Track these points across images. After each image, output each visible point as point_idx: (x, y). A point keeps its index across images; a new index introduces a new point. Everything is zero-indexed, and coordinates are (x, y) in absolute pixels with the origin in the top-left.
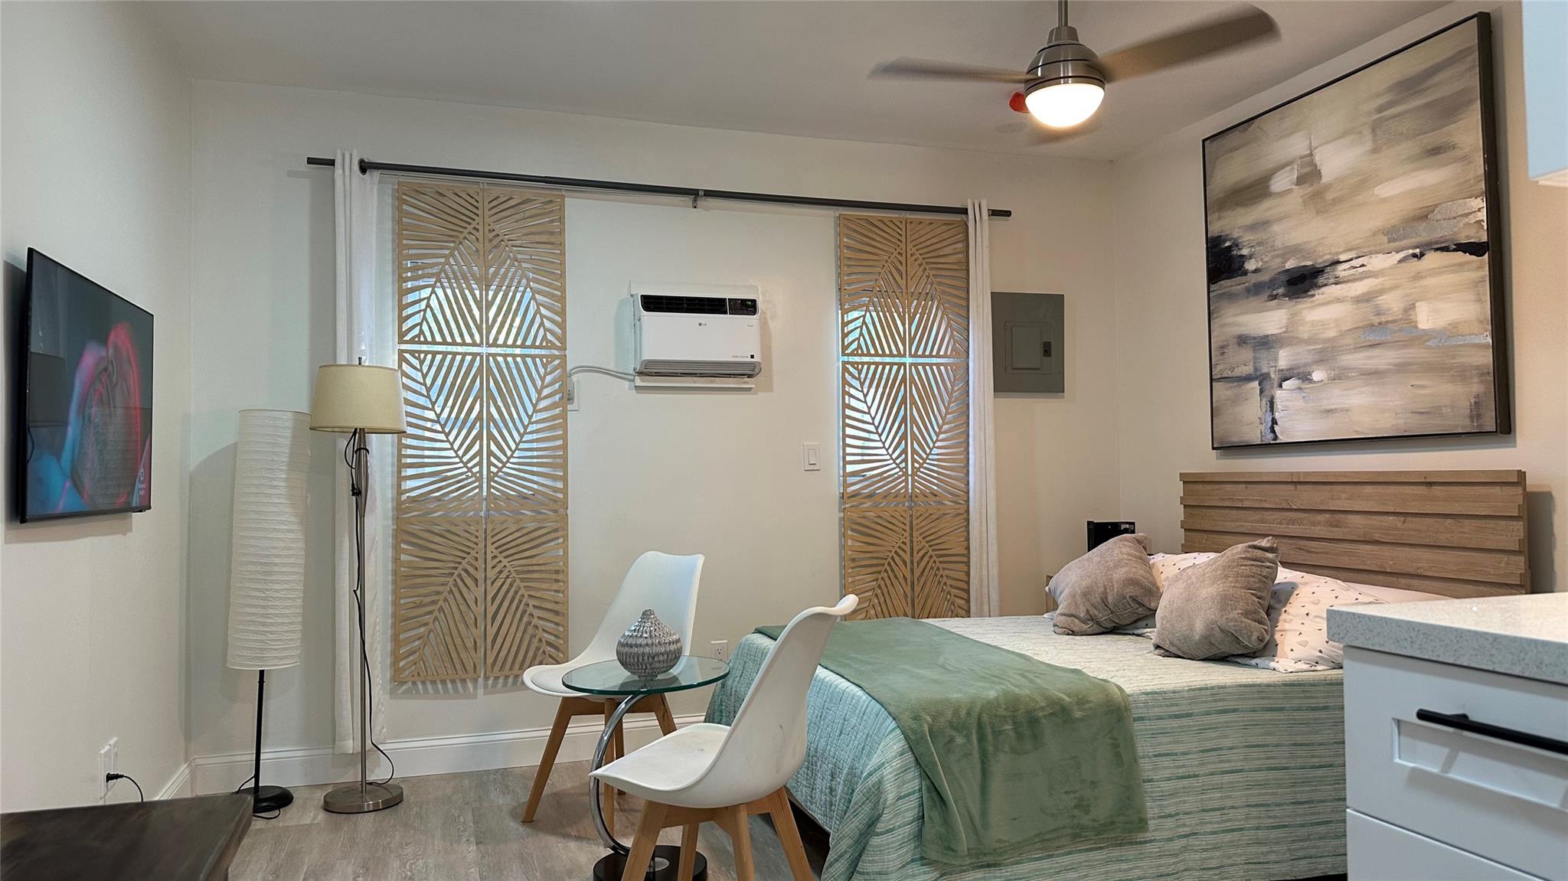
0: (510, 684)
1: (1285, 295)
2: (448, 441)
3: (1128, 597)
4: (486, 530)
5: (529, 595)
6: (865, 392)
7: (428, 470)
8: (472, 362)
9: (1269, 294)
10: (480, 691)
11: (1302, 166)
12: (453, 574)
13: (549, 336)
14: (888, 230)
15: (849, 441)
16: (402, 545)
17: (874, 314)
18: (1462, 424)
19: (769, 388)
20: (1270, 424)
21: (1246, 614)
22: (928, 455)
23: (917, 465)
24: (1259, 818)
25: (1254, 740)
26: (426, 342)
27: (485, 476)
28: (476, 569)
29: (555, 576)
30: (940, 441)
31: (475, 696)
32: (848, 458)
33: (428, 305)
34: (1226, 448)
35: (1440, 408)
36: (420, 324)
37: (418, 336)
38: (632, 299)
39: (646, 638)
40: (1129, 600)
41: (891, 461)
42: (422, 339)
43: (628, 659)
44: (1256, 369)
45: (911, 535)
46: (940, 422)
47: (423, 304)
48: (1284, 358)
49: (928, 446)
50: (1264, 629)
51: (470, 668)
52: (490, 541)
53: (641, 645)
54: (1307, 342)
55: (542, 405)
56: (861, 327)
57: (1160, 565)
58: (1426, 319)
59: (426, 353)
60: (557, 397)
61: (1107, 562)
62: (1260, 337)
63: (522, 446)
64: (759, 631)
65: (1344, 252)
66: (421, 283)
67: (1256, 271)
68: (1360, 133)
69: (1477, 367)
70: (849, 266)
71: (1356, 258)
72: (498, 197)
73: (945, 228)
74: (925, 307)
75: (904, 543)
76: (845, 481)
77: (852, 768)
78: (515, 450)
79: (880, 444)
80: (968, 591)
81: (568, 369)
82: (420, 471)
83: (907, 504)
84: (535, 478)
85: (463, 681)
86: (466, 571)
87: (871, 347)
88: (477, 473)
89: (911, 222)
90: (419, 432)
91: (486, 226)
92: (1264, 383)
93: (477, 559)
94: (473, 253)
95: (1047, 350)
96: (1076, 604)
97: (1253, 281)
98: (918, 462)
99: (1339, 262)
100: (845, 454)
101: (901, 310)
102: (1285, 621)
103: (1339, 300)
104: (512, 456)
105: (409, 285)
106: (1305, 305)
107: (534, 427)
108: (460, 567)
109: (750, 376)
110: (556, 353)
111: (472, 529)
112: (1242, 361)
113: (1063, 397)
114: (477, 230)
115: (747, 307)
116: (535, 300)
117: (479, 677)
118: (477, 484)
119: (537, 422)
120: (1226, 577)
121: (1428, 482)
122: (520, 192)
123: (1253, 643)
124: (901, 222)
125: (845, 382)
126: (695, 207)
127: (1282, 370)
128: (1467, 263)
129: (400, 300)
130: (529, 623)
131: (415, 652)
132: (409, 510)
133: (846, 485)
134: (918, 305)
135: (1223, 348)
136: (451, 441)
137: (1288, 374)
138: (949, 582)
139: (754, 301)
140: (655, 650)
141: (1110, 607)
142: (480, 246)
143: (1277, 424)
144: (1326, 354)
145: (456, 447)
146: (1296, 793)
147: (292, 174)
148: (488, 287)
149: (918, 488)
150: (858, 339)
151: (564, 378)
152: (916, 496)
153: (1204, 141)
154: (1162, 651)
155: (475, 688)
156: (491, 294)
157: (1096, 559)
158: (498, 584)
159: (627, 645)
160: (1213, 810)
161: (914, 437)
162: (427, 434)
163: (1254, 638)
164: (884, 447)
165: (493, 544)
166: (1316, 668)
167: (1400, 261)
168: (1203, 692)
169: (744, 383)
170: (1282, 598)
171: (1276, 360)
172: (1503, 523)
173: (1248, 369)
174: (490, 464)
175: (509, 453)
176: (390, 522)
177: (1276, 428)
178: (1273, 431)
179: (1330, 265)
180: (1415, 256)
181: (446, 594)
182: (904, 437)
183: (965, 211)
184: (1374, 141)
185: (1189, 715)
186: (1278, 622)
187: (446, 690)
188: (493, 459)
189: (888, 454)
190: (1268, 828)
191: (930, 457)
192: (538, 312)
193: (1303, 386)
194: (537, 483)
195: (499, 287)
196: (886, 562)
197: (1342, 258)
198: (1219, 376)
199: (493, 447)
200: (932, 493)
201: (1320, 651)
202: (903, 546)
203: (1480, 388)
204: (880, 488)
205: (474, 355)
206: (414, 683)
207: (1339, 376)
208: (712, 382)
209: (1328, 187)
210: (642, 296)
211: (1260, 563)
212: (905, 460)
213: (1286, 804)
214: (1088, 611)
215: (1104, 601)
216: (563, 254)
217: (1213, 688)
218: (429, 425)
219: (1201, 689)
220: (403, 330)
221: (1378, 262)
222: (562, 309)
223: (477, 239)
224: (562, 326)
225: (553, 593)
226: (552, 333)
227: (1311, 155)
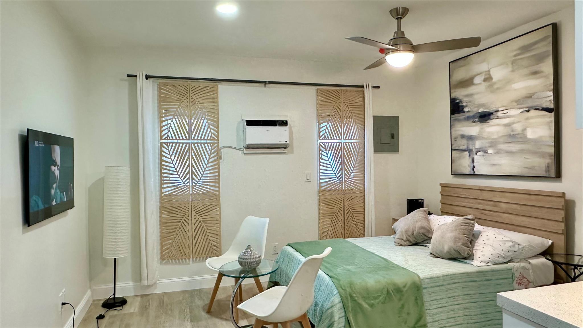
0: (201, 260)
1: (478, 121)
2: (178, 174)
3: (421, 233)
4: (191, 206)
5: (207, 229)
6: (327, 153)
7: (171, 185)
8: (186, 146)
9: (473, 120)
10: (191, 262)
11: (486, 75)
12: (181, 221)
13: (213, 136)
14: (336, 94)
15: (321, 171)
16: (163, 212)
17: (330, 124)
18: (543, 174)
19: (292, 152)
20: (472, 167)
21: (463, 244)
22: (350, 175)
23: (346, 179)
24: (468, 320)
25: (466, 293)
26: (170, 139)
27: (191, 186)
28: (189, 220)
29: (216, 222)
30: (354, 170)
31: (189, 264)
32: (321, 177)
33: (170, 126)
34: (456, 174)
35: (534, 167)
36: (168, 133)
37: (167, 137)
38: (242, 121)
39: (249, 256)
40: (422, 234)
41: (337, 178)
42: (168, 138)
43: (242, 264)
44: (467, 147)
45: (344, 204)
46: (354, 163)
47: (169, 126)
48: (478, 144)
49: (350, 172)
50: (469, 250)
51: (187, 255)
52: (193, 210)
53: (247, 259)
54: (486, 139)
55: (211, 160)
56: (326, 129)
57: (432, 220)
58: (530, 134)
59: (170, 143)
60: (216, 158)
61: (414, 220)
62: (469, 136)
63: (204, 176)
64: (289, 245)
65: (501, 107)
66: (168, 118)
67: (468, 112)
68: (507, 64)
69: (548, 153)
70: (321, 107)
71: (505, 110)
72: (195, 86)
73: (355, 93)
74: (349, 122)
75: (341, 207)
76: (320, 185)
77: (322, 305)
78: (201, 177)
79: (333, 172)
80: (364, 224)
81: (220, 147)
82: (168, 185)
83: (342, 193)
84: (209, 187)
85: (185, 259)
86: (185, 220)
87: (329, 137)
88: (188, 185)
89: (344, 91)
90: (168, 172)
91: (190, 97)
92: (470, 153)
93: (188, 216)
94: (186, 107)
95: (393, 137)
96: (403, 235)
97: (466, 116)
98: (346, 178)
99: (498, 111)
100: (320, 176)
101: (340, 122)
102: (477, 246)
103: (498, 125)
104: (200, 179)
105: (164, 119)
106: (486, 126)
107: (208, 169)
108: (183, 219)
109: (285, 148)
110: (216, 142)
111: (187, 205)
112: (463, 144)
113: (398, 153)
114: (187, 98)
115: (284, 123)
116: (208, 123)
117: (190, 257)
118: (188, 189)
119: (209, 167)
120: (456, 230)
121: (529, 193)
122: (202, 84)
123: (466, 255)
124: (340, 91)
125: (320, 150)
126: (265, 87)
127: (477, 148)
128: (545, 115)
129: (160, 125)
130: (207, 238)
131: (168, 249)
132: (164, 199)
133: (320, 187)
134: (347, 121)
135: (456, 139)
136: (179, 174)
137: (479, 150)
138: (357, 221)
139: (287, 121)
140: (252, 260)
141: (415, 236)
142: (188, 104)
143: (475, 168)
144: (493, 144)
145: (181, 176)
146: (481, 310)
147: (122, 80)
148: (191, 119)
149: (346, 188)
150: (325, 134)
151: (218, 151)
152: (346, 191)
153: (450, 63)
154: (433, 255)
155: (189, 261)
156: (192, 121)
157: (410, 218)
158: (196, 224)
159: (242, 258)
160: (452, 318)
161: (345, 169)
162: (171, 172)
163: (466, 253)
164: (334, 173)
165: (194, 211)
166: (488, 265)
167: (521, 112)
168: (448, 277)
169: (283, 151)
170: (476, 237)
171: (475, 145)
172: (556, 211)
173: (464, 147)
174: (192, 182)
175: (199, 178)
176: (158, 203)
177: (474, 169)
178: (473, 170)
179: (495, 112)
180: (526, 111)
181: (178, 229)
182: (341, 169)
183: (363, 87)
184: (512, 68)
185: (442, 285)
186: (474, 246)
187: (179, 262)
188: (193, 181)
189: (336, 175)
190: (471, 323)
191: (351, 176)
192: (209, 127)
193: (484, 155)
194: (209, 188)
195: (195, 119)
196: (335, 214)
197: (500, 109)
198: (454, 149)
199: (194, 176)
200: (351, 189)
201: (489, 258)
202: (341, 209)
203: (550, 161)
204: (332, 188)
205: (187, 143)
206: (168, 260)
207: (498, 152)
208: (272, 151)
209: (495, 83)
210: (246, 120)
211: (468, 225)
212: (342, 177)
213: (478, 315)
214: (407, 238)
215: (413, 234)
216: (218, 106)
217: (451, 275)
218: (171, 169)
219: (446, 276)
220: (162, 135)
221: (513, 112)
222: (217, 126)
223: (187, 102)
224: (218, 132)
225: (216, 228)
226: (214, 135)
227: (489, 71)
